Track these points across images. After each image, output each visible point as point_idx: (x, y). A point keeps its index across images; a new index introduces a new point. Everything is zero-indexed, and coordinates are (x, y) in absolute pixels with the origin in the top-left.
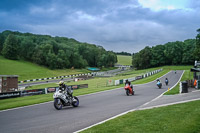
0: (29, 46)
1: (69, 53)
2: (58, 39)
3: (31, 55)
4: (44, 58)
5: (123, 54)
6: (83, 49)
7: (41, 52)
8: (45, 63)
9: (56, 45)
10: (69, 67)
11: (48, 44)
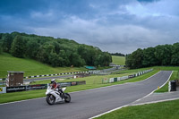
0: (34, 46)
1: (69, 53)
2: (60, 41)
3: (35, 54)
4: (46, 57)
5: (117, 54)
6: (81, 49)
7: (44, 51)
8: (48, 61)
9: (58, 45)
10: (69, 66)
11: (50, 44)
